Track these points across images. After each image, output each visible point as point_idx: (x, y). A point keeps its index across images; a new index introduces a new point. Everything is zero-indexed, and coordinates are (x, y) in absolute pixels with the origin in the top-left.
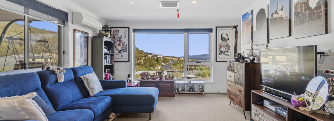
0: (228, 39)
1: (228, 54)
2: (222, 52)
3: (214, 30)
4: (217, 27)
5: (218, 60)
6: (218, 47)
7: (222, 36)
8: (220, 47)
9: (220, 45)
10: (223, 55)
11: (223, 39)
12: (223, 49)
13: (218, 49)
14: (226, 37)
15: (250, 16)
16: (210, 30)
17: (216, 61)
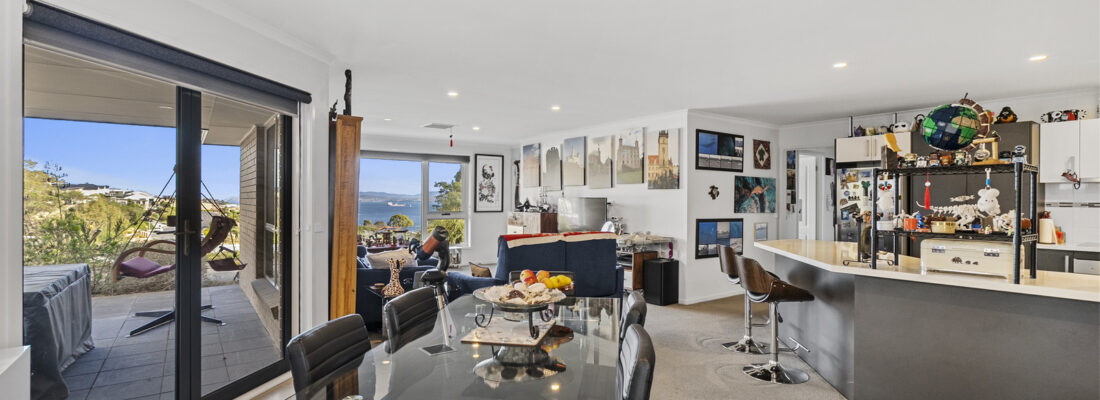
0: (493, 175)
1: (493, 199)
2: (483, 197)
3: (472, 159)
4: (476, 155)
5: (478, 209)
6: (478, 187)
7: (483, 170)
8: (482, 187)
9: (481, 185)
10: (485, 202)
11: (485, 174)
12: (485, 192)
13: (478, 191)
14: (489, 171)
15: (537, 152)
16: (466, 159)
17: (475, 211)
